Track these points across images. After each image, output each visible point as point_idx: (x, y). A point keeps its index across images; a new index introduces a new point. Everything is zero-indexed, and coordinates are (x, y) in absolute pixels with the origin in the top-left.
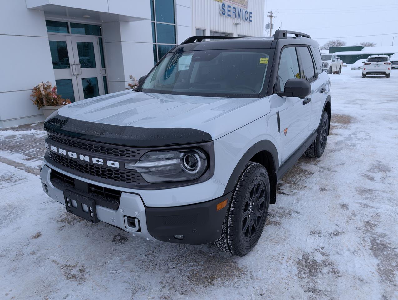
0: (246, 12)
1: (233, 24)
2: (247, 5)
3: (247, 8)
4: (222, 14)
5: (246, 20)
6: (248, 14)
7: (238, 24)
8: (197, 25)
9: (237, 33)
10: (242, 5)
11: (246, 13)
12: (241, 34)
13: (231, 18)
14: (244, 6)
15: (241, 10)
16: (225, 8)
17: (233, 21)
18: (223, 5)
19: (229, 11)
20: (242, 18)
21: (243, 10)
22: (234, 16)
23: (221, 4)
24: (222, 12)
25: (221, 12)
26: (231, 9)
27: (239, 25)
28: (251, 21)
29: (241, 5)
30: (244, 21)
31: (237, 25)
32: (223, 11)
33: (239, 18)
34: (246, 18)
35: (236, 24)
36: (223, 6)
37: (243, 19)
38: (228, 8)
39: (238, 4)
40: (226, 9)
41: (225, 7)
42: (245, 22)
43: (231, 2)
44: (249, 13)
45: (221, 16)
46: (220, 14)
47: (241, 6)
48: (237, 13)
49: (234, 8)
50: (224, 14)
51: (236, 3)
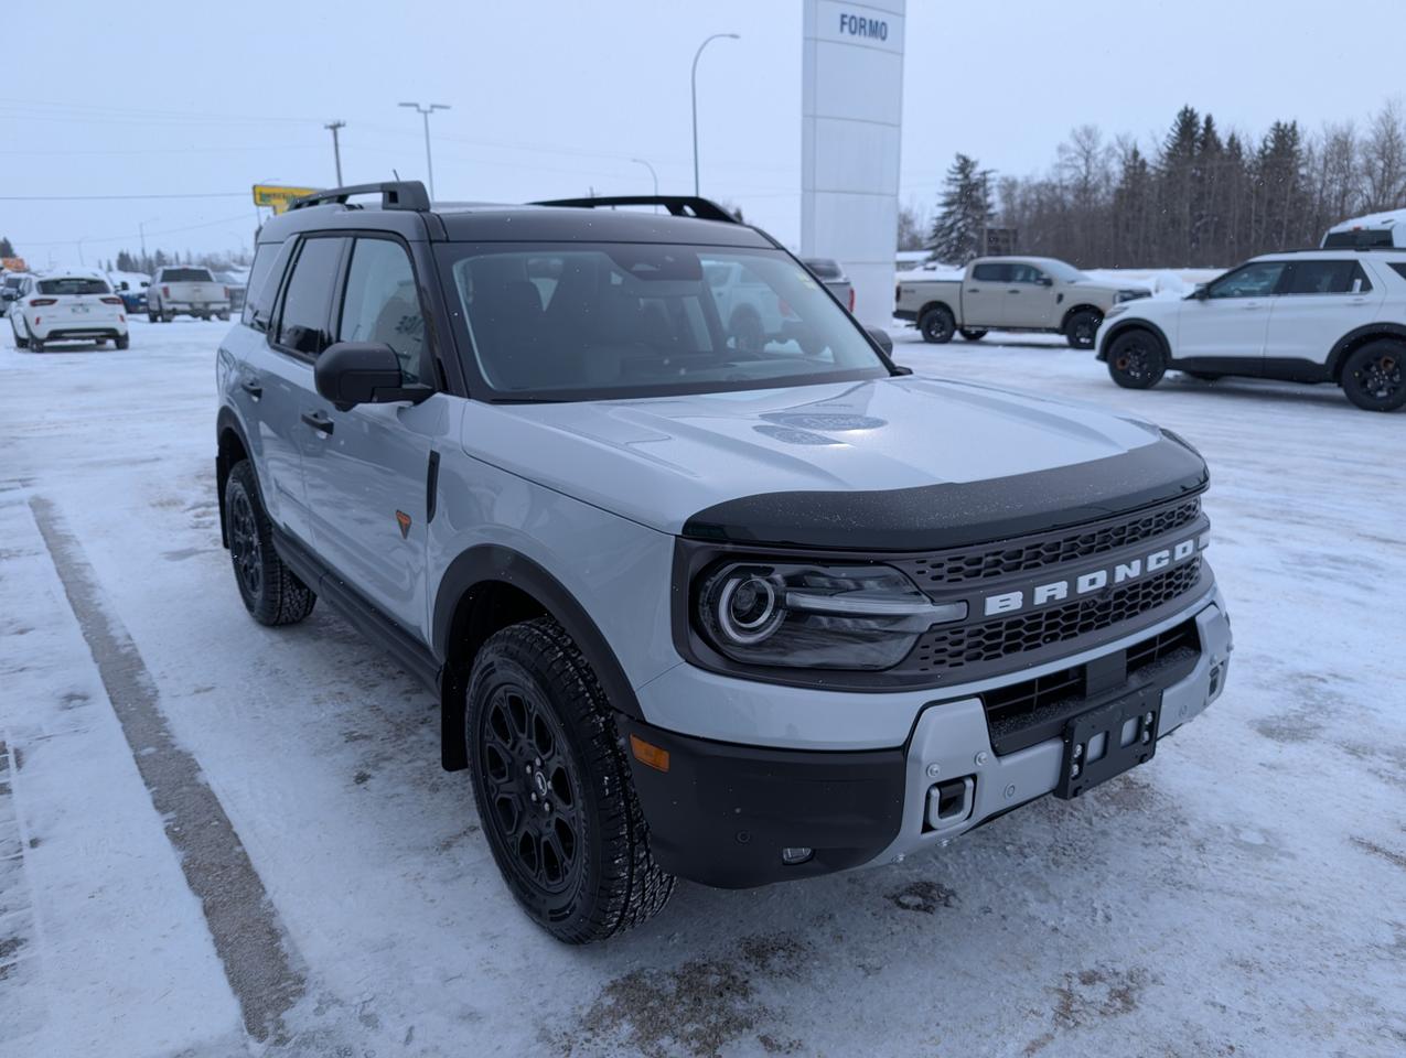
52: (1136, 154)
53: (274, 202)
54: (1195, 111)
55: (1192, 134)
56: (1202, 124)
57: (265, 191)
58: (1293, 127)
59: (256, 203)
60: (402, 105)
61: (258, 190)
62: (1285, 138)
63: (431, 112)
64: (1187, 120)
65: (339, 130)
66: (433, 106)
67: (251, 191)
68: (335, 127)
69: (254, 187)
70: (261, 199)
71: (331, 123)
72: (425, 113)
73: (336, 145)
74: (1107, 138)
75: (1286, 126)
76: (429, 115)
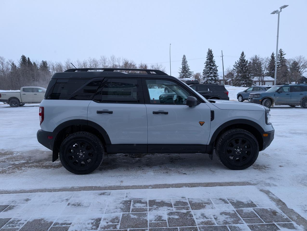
52: (13, 64)
54: (25, 56)
55: (25, 61)
56: (27, 59)
58: (46, 62)
62: (44, 64)
64: (24, 58)
74: (6, 60)
75: (44, 61)
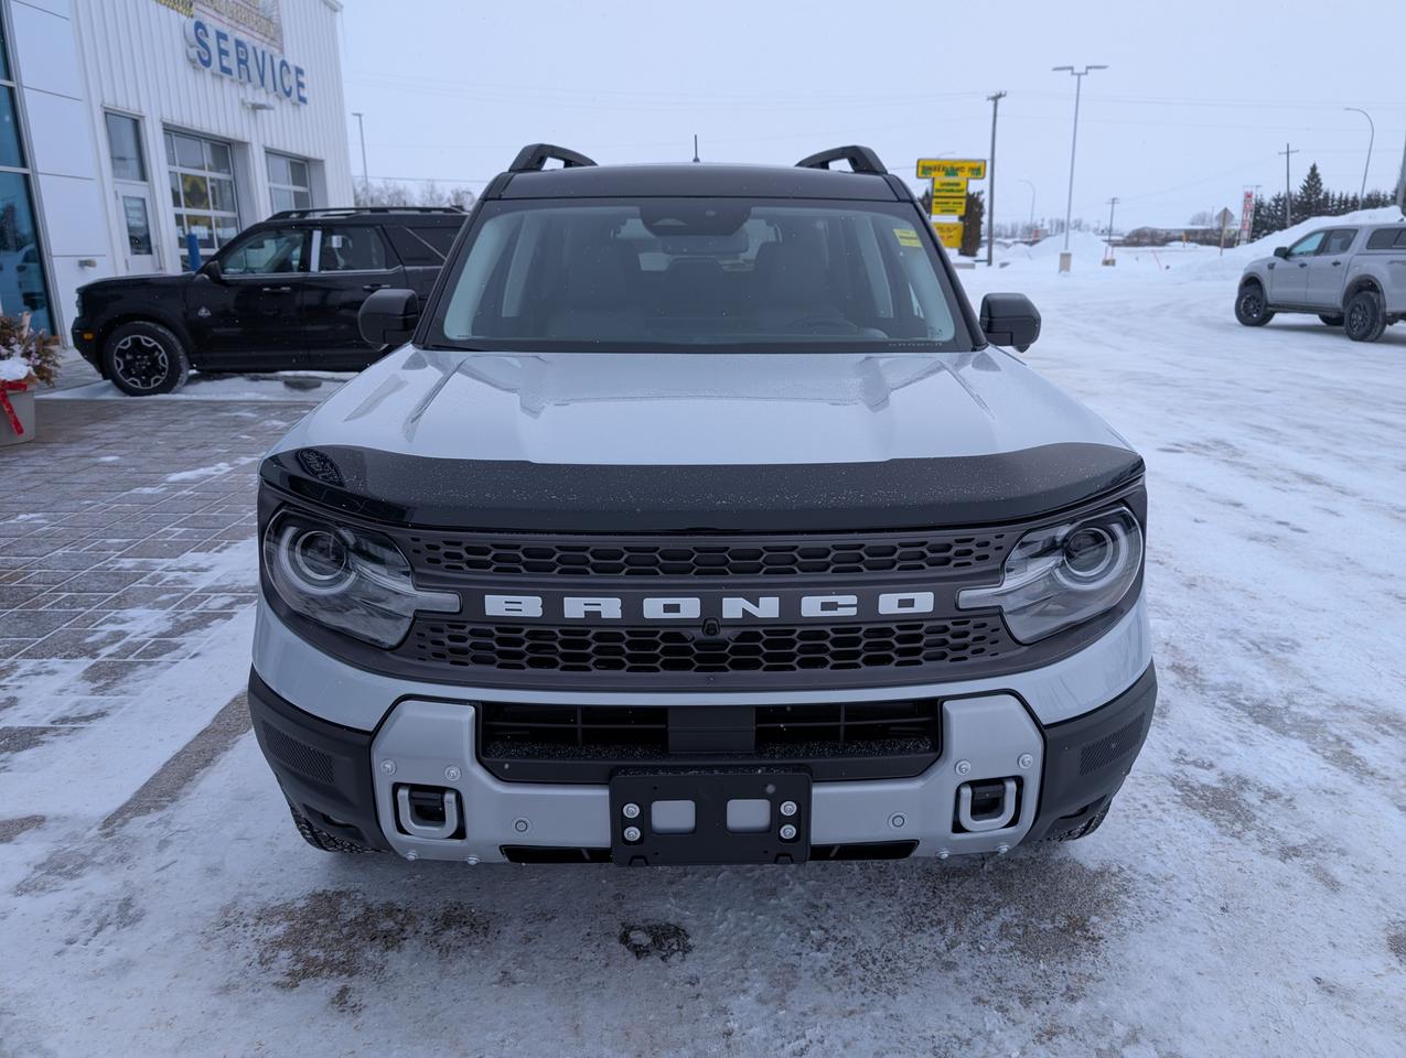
0: (283, 63)
1: (243, 104)
2: (282, 40)
3: (282, 50)
4: (198, 61)
5: (288, 94)
6: (289, 72)
7: (262, 107)
8: (106, 97)
9: (262, 142)
10: (266, 36)
11: (284, 68)
12: (275, 147)
13: (232, 81)
14: (274, 43)
15: (263, 53)
16: (205, 40)
17: (242, 96)
18: (199, 25)
19: (223, 52)
20: (272, 89)
21: (271, 57)
22: (245, 76)
23: (191, 24)
24: (198, 52)
25: (193, 53)
26: (230, 46)
27: (265, 111)
28: (303, 100)
29: (261, 37)
30: (281, 99)
31: (259, 111)
32: (201, 49)
33: (263, 84)
34: (288, 89)
35: (256, 107)
36: (200, 30)
37: (275, 90)
38: (218, 43)
39: (248, 31)
40: (212, 41)
41: (207, 36)
42: (284, 102)
43: (225, 19)
44: (293, 71)
45: (194, 68)
46: (192, 61)
47: (263, 41)
48: (251, 63)
49: (239, 43)
50: (207, 64)
51: (241, 27)
53: (934, 174)
57: (927, 164)
59: (918, 177)
60: (1056, 69)
61: (921, 163)
63: (1086, 73)
65: (1000, 101)
66: (1088, 68)
67: (915, 164)
68: (996, 98)
69: (918, 161)
70: (923, 172)
71: (994, 95)
72: (1079, 75)
73: (995, 115)
76: (1082, 77)
